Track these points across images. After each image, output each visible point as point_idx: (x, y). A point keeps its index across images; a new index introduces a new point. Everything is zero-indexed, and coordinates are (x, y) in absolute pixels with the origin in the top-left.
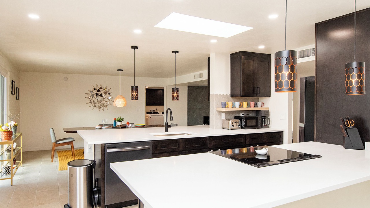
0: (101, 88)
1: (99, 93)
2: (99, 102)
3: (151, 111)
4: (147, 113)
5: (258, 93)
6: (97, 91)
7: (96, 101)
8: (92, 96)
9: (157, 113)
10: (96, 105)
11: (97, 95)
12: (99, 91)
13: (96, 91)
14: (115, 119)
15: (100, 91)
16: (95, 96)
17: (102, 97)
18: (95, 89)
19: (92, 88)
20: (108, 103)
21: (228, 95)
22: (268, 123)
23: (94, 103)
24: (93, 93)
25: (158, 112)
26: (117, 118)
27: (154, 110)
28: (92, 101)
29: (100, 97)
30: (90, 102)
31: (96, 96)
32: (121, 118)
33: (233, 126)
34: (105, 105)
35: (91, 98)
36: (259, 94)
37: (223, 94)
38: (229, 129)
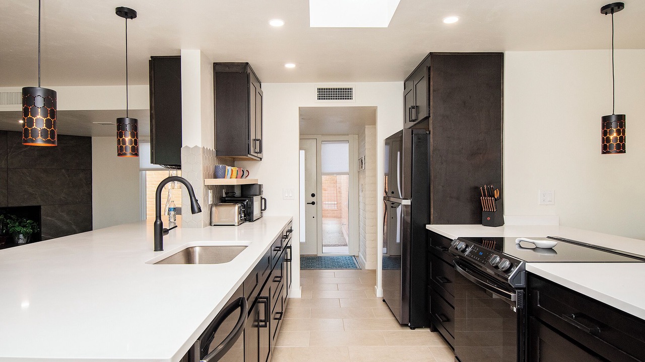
21: (214, 151)
36: (260, 153)
37: (210, 149)
38: (234, 225)
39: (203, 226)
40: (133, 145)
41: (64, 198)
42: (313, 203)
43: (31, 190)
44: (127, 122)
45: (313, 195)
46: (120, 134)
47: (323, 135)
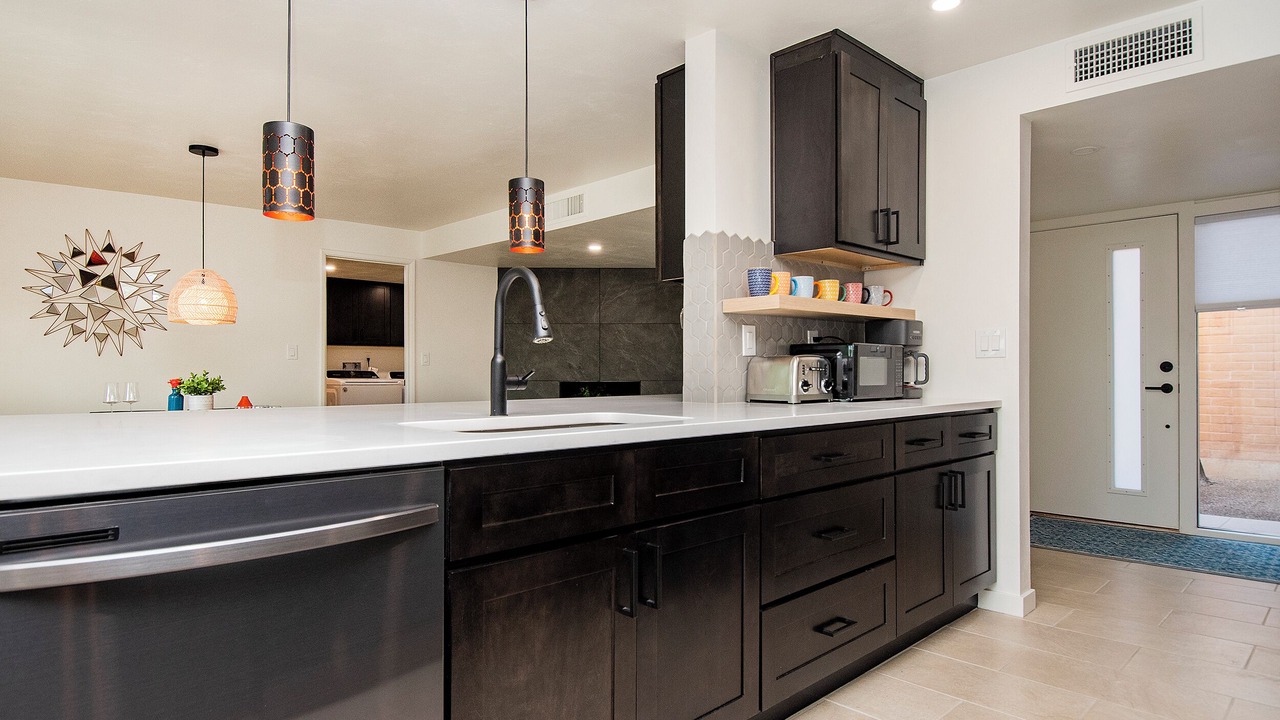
0: (109, 249)
1: (100, 271)
2: (101, 312)
3: (344, 367)
4: (330, 374)
5: (893, 239)
6: (91, 263)
7: (83, 309)
8: (63, 283)
9: (371, 375)
10: (81, 324)
11: (87, 277)
12: (96, 260)
13: (82, 260)
14: (176, 383)
15: (103, 262)
16: (76, 283)
17: (116, 288)
18: (77, 253)
19: (59, 248)
20: (148, 320)
21: (766, 243)
22: (922, 378)
23: (73, 314)
24: (65, 270)
25: (375, 370)
26: (186, 379)
27: (357, 365)
28: (61, 307)
29: (105, 293)
30: (52, 311)
31: (83, 285)
32: (210, 378)
33: (806, 384)
34: (128, 326)
35: (58, 292)
36: (897, 242)
37: (748, 238)
38: (786, 402)
39: (716, 400)
40: (537, 227)
41: (672, 370)
42: (1167, 388)
43: (627, 357)
44: (526, 184)
45: (1166, 367)
46: (515, 209)
47: (1197, 200)
